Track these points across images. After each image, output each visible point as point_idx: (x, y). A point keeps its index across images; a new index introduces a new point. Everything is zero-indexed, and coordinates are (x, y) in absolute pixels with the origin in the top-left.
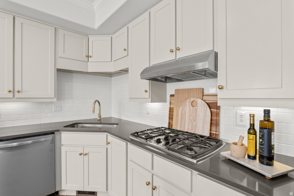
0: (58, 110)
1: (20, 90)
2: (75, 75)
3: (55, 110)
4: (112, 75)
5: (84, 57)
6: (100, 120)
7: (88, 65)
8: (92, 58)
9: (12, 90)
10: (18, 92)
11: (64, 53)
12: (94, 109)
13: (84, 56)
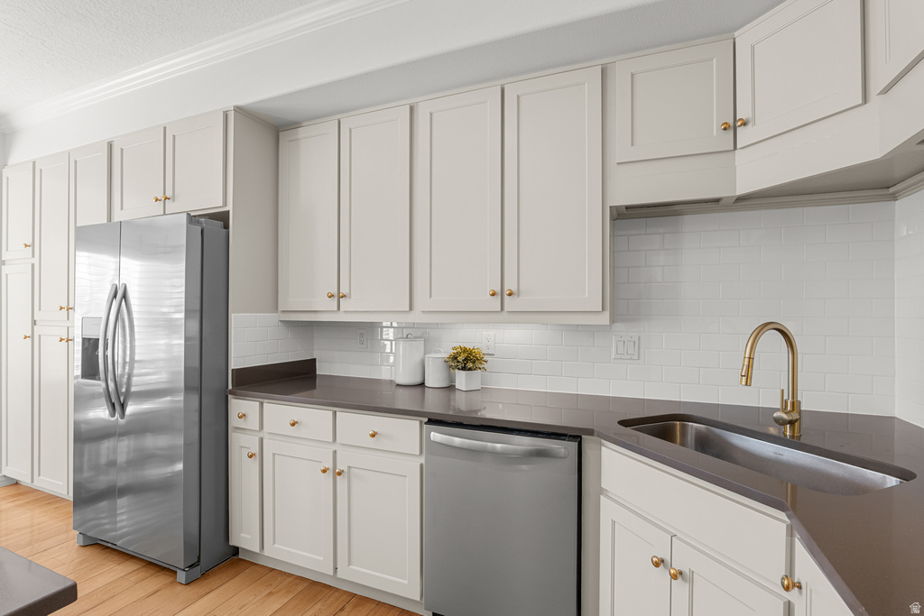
0: (629, 357)
1: (514, 289)
2: (688, 221)
3: (619, 357)
4: (891, 190)
5: (715, 134)
6: (792, 423)
7: (736, 164)
8: (749, 126)
9: (498, 289)
10: (510, 295)
11: (632, 145)
12: (750, 367)
13: (716, 128)
